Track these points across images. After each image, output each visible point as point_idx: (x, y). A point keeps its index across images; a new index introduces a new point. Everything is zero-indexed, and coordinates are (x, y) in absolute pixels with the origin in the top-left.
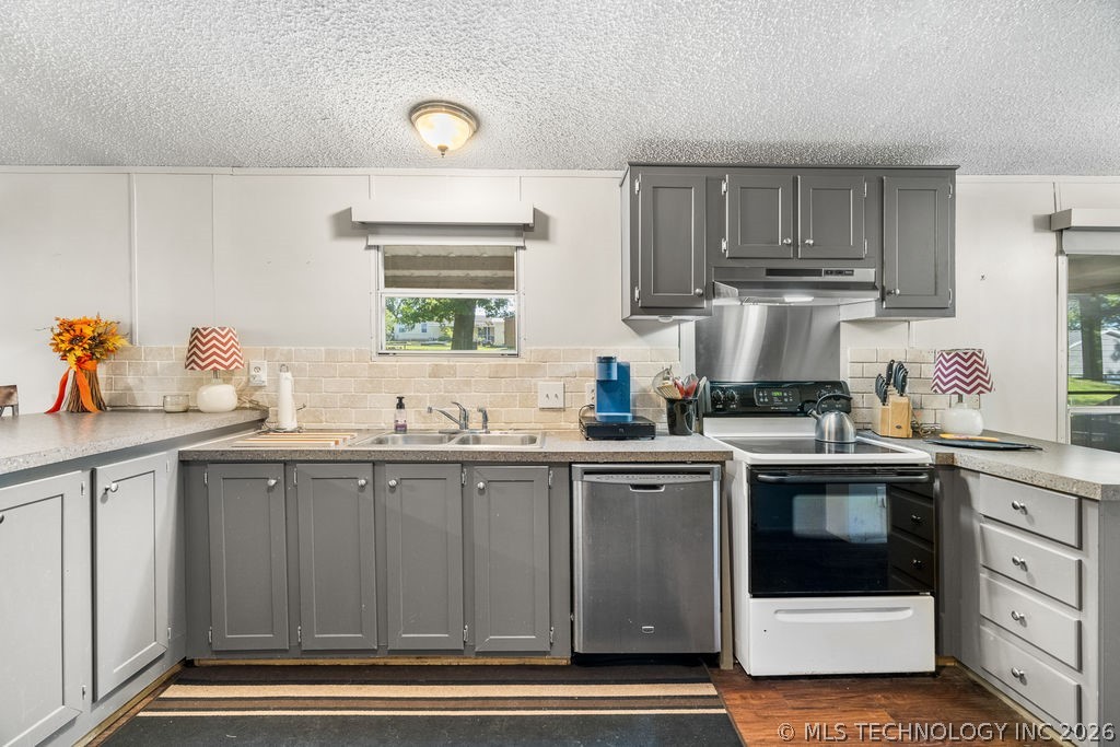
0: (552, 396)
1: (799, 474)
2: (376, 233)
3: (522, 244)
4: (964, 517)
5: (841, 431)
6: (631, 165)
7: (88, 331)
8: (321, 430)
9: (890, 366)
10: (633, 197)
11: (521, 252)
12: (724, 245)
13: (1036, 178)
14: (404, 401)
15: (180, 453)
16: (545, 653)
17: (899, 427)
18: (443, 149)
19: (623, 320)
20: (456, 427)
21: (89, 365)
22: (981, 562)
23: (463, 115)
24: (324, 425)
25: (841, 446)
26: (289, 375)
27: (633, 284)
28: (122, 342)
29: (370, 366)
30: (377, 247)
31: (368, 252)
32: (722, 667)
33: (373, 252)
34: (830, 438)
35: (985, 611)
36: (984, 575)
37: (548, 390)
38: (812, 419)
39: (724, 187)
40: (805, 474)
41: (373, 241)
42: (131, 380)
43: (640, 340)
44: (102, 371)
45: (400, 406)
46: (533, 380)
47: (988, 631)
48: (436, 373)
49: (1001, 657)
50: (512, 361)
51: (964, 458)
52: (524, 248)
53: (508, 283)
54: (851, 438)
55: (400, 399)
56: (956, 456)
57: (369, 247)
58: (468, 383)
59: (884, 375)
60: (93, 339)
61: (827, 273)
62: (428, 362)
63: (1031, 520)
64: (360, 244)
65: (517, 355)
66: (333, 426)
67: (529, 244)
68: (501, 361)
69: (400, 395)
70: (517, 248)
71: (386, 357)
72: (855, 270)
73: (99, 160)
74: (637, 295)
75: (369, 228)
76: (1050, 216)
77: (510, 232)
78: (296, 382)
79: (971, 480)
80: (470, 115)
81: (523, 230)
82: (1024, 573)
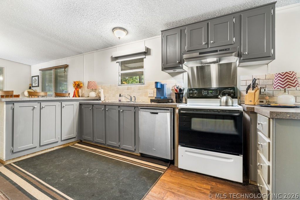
0: (151, 93)
1: (193, 111)
2: (117, 59)
3: (145, 57)
6: (162, 31)
7: (77, 83)
10: (162, 40)
11: (145, 59)
12: (186, 48)
15: (80, 103)
16: (133, 151)
17: (251, 101)
18: (119, 38)
20: (129, 101)
21: (77, 89)
27: (162, 62)
28: (82, 85)
29: (116, 88)
32: (175, 165)
33: (118, 63)
40: (195, 111)
41: (117, 61)
42: (84, 92)
43: (173, 78)
44: (80, 91)
45: (120, 96)
46: (147, 90)
48: (128, 89)
50: (142, 85)
53: (142, 67)
55: (120, 94)
56: (255, 109)
57: (117, 62)
58: (133, 91)
60: (78, 84)
61: (220, 51)
62: (127, 86)
64: (115, 62)
65: (144, 84)
71: (120, 86)
73: (80, 53)
74: (163, 65)
78: (104, 92)
80: (124, 29)
81: (145, 53)
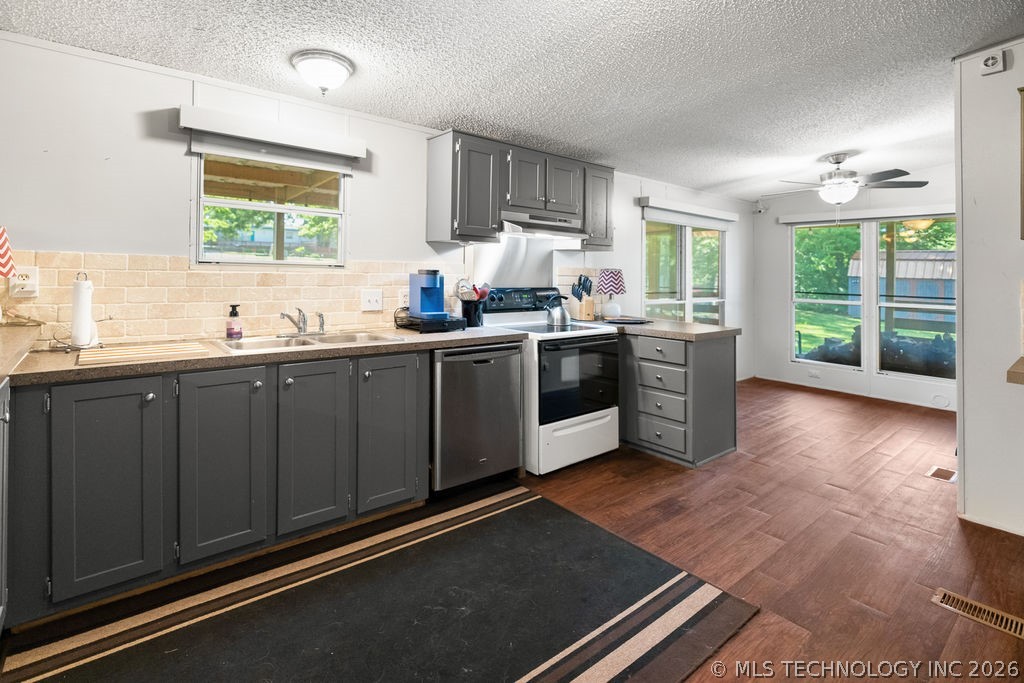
0: (373, 301)
2: (199, 140)
3: (350, 173)
4: (629, 361)
5: (563, 318)
8: (120, 344)
9: (580, 279)
10: (455, 155)
11: (348, 179)
12: (508, 197)
13: (635, 177)
14: (238, 309)
17: (588, 315)
18: (324, 90)
19: (428, 242)
22: (639, 382)
23: (345, 64)
24: (124, 339)
25: (563, 328)
26: (89, 283)
27: (453, 217)
29: (189, 276)
30: (200, 155)
31: (188, 158)
33: (195, 159)
34: (557, 323)
35: (641, 408)
36: (640, 389)
37: (369, 295)
38: (546, 312)
39: (509, 158)
41: (195, 148)
45: (234, 313)
46: (357, 288)
47: (643, 419)
48: (264, 281)
49: (650, 430)
50: (338, 271)
51: (629, 329)
52: (350, 176)
54: (569, 322)
55: (234, 307)
56: (626, 328)
57: (190, 153)
58: (297, 291)
59: (577, 283)
61: (560, 220)
62: (258, 271)
63: (664, 356)
64: (181, 148)
65: (343, 267)
66: (139, 339)
67: (355, 173)
68: (330, 271)
69: (234, 303)
70: (344, 175)
71: (208, 266)
72: (573, 220)
74: (456, 225)
75: (193, 135)
76: (639, 199)
77: (342, 161)
79: (633, 340)
80: (352, 64)
81: (351, 161)
82: (660, 383)
